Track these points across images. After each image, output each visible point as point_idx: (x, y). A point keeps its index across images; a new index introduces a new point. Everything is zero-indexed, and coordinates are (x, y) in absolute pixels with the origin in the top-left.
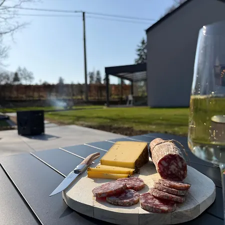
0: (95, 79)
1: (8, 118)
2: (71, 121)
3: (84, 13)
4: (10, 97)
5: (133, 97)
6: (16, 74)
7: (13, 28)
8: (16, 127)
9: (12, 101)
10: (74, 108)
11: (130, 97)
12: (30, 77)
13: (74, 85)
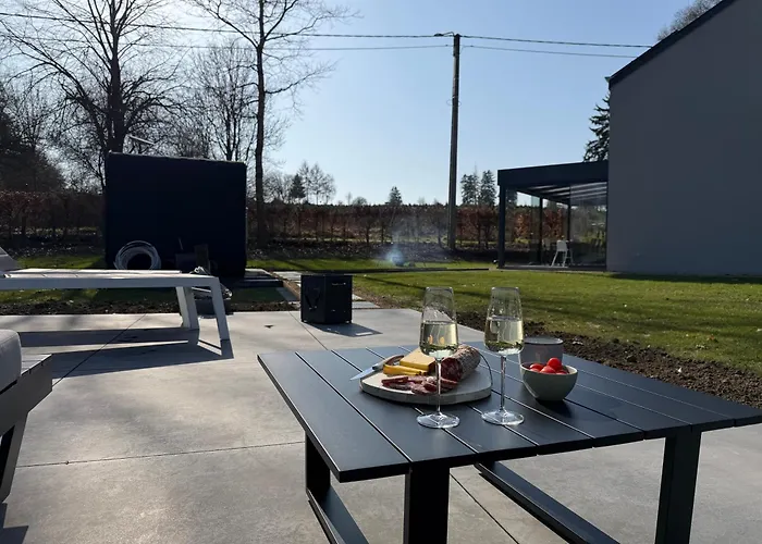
0: (478, 194)
1: (280, 283)
2: (407, 298)
3: (457, 38)
4: (284, 235)
5: (569, 245)
6: (297, 180)
7: (297, 79)
8: (298, 304)
9: (288, 244)
10: (419, 265)
11: (561, 246)
12: (326, 187)
13: (426, 206)
